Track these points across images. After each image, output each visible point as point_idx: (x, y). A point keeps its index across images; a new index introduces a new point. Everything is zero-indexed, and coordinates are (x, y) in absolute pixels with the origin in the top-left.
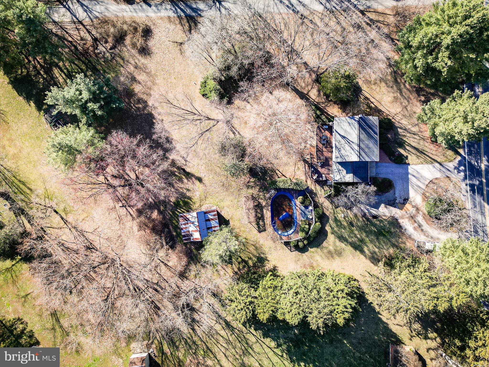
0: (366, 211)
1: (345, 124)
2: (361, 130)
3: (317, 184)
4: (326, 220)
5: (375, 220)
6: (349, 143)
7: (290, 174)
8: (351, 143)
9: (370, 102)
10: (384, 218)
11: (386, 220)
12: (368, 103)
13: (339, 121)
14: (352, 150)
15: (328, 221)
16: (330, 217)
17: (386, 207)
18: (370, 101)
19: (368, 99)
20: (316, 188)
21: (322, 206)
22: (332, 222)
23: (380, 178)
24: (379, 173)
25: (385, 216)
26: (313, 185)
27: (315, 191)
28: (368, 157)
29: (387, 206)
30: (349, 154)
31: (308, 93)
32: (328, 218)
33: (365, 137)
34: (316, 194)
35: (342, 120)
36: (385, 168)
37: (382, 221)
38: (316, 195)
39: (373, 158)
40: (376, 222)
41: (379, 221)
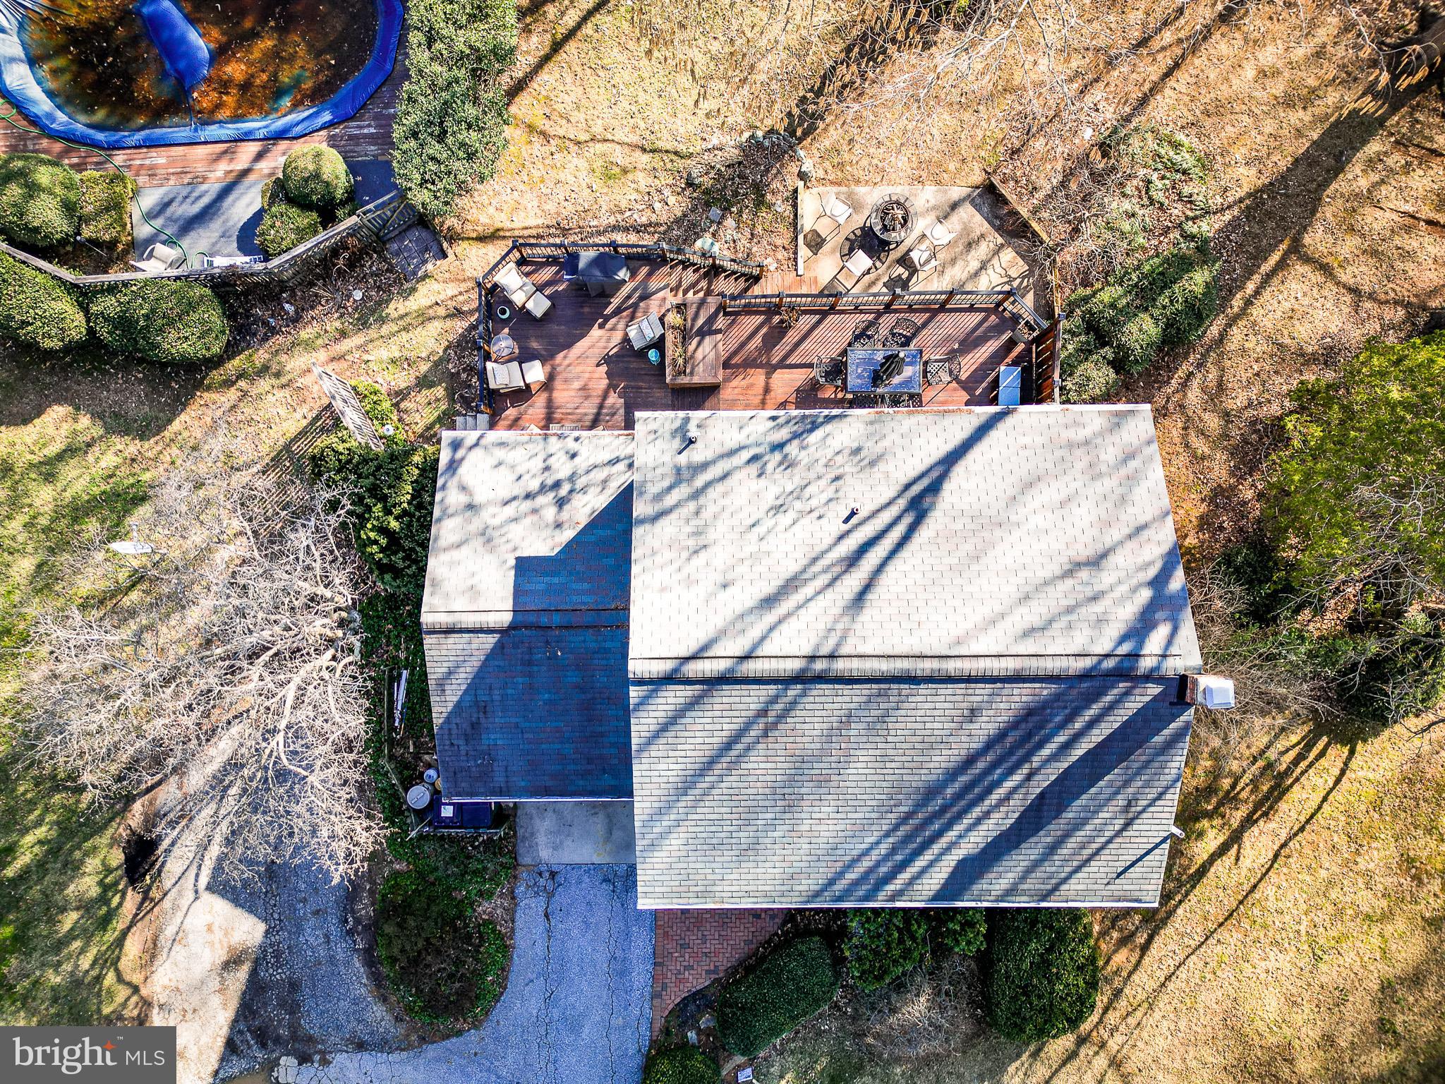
0: (196, 779)
1: (1084, 514)
2: (1021, 696)
3: (460, 326)
4: (136, 404)
5: (117, 857)
6: (853, 560)
7: (565, 102)
8: (853, 581)
9: (1237, 817)
10: (133, 947)
11: (110, 959)
12: (1231, 798)
13: (1109, 454)
14: (768, 589)
15: (119, 424)
16: (150, 447)
17: (231, 963)
18: (1249, 821)
19: (1266, 805)
20: (424, 318)
21: (264, 370)
22: (110, 460)
23: (511, 912)
24: (561, 898)
25: (152, 952)
26: (452, 290)
27: (397, 307)
28: (686, 786)
29: (243, 973)
30: (719, 556)
31: (1307, 260)
32: (146, 429)
33: (930, 746)
34: (368, 315)
35: (1132, 480)
36: (601, 958)
37: (104, 923)
38: (363, 324)
39: (675, 842)
40: (93, 864)
41: (103, 899)
